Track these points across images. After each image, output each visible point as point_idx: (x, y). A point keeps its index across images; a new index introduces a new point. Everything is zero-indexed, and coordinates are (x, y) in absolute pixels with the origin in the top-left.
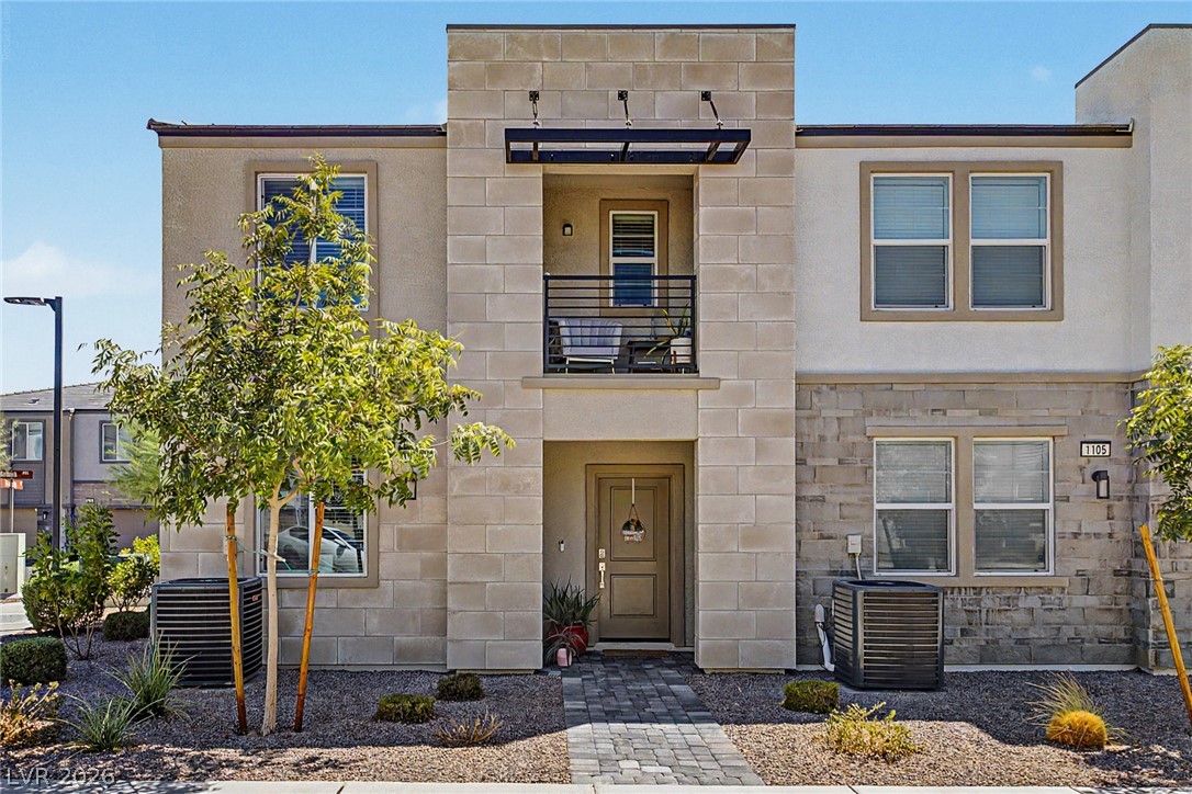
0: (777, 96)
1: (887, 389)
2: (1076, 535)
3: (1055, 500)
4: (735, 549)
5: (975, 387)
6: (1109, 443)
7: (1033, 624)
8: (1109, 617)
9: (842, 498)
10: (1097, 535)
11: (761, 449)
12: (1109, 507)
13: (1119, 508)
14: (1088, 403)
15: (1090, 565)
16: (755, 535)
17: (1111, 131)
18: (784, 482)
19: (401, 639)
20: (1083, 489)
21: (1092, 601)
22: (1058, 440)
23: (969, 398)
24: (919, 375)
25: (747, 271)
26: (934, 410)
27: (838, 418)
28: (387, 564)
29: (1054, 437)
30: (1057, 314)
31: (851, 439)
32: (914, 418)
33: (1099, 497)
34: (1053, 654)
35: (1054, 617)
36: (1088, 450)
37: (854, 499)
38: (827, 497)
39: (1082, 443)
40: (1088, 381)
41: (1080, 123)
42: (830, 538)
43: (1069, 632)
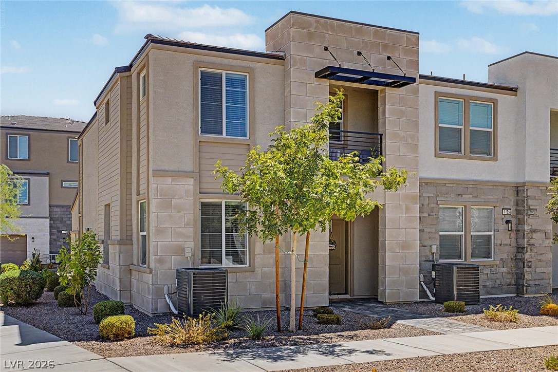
0: (412, 61)
1: (443, 186)
2: (500, 244)
3: (494, 231)
4: (398, 251)
5: (471, 186)
6: (510, 209)
7: (488, 279)
8: (510, 276)
9: (429, 230)
10: (506, 245)
11: (407, 209)
12: (510, 234)
13: (513, 234)
14: (504, 194)
15: (505, 256)
16: (405, 246)
17: (511, 89)
18: (415, 223)
19: (265, 295)
20: (503, 227)
21: (505, 270)
22: (496, 208)
23: (470, 190)
24: (453, 180)
25: (403, 134)
26: (458, 195)
27: (428, 197)
28: (258, 261)
29: (494, 207)
30: (495, 158)
31: (432, 205)
32: (452, 198)
33: (509, 230)
34: (493, 291)
35: (494, 277)
36: (505, 212)
37: (433, 230)
38: (425, 229)
39: (503, 209)
40: (504, 185)
41: (490, 83)
42: (426, 246)
43: (498, 282)
